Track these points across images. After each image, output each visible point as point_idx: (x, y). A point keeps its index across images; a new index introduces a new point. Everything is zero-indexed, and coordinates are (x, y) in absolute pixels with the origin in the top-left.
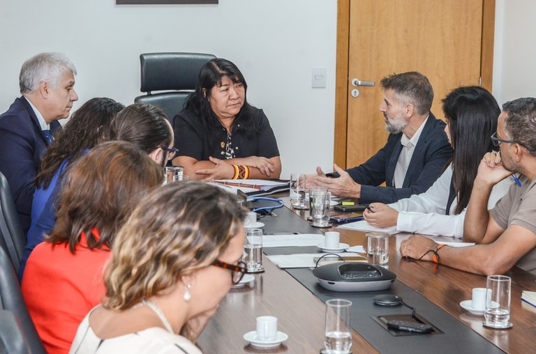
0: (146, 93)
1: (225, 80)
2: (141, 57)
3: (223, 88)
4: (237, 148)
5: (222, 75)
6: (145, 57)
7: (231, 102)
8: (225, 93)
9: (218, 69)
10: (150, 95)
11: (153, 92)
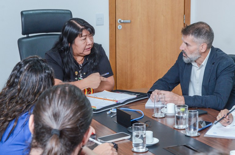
0: (26, 36)
1: (84, 33)
2: (22, 13)
3: (83, 38)
4: (84, 74)
5: (82, 29)
6: (24, 13)
7: (87, 47)
8: (84, 41)
9: (79, 25)
10: (28, 37)
11: (30, 35)
